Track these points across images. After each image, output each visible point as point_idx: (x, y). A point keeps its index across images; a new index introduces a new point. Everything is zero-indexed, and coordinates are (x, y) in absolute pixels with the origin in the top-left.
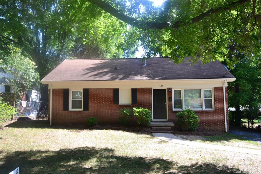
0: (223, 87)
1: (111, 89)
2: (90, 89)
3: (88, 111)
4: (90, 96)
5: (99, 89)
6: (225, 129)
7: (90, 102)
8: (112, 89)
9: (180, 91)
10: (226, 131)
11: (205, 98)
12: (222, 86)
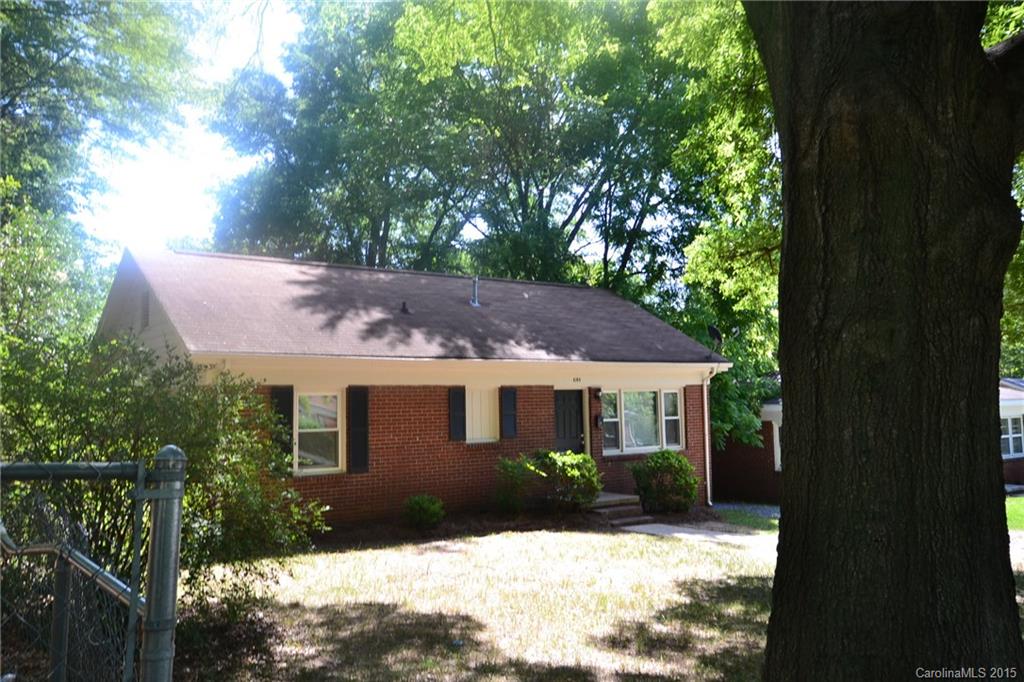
0: (702, 386)
1: (440, 387)
2: (374, 387)
3: (367, 471)
4: (372, 416)
5: (403, 387)
6: (706, 498)
7: (373, 439)
8: (445, 387)
9: (615, 395)
10: (710, 503)
11: (666, 415)
12: (700, 383)
